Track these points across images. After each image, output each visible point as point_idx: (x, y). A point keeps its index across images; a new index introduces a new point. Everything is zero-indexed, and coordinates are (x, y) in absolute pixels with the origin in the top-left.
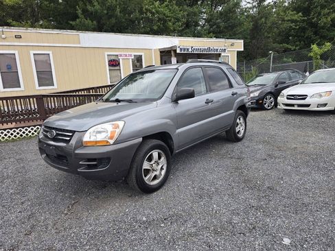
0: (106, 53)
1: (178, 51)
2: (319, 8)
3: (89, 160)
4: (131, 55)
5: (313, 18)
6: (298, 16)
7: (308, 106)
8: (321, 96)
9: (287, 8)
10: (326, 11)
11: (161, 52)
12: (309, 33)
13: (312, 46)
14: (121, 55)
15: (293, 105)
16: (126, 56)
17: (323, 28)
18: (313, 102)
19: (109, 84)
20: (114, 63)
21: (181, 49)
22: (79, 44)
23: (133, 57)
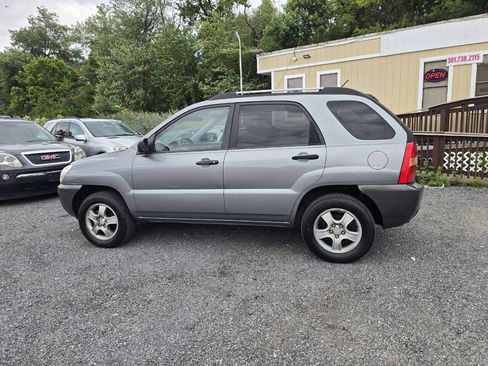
0: (423, 60)
4: (476, 57)
14: (452, 60)
16: (464, 59)
20: (436, 76)
22: (379, 52)
23: (481, 61)
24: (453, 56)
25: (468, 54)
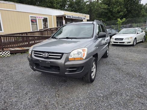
0: (30, 16)
1: (66, 17)
2: (113, 5)
3: (70, 68)
4: (42, 18)
5: (111, 9)
6: (106, 6)
7: (124, 43)
8: (128, 39)
9: (101, 4)
10: (116, 6)
11: (57, 17)
12: (109, 14)
13: (118, 19)
14: (37, 17)
15: (117, 42)
16: (40, 17)
17: (114, 13)
18: (126, 41)
19: (32, 31)
20: (34, 21)
21: (68, 17)
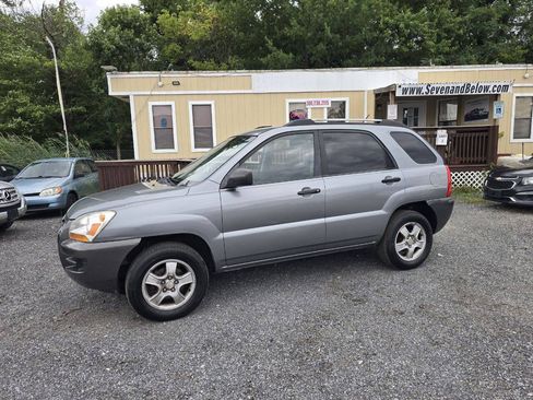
0: (288, 101)
1: (399, 93)
4: (326, 102)
11: (377, 95)
14: (310, 103)
16: (318, 103)
20: (299, 116)
21: (405, 90)
22: (251, 88)
23: (330, 105)
24: (311, 99)
25: (320, 100)
